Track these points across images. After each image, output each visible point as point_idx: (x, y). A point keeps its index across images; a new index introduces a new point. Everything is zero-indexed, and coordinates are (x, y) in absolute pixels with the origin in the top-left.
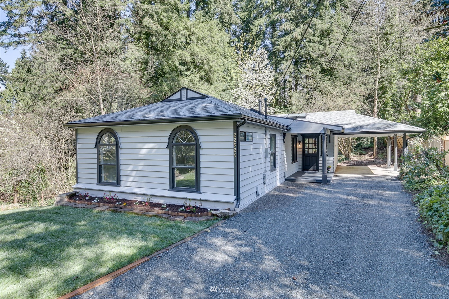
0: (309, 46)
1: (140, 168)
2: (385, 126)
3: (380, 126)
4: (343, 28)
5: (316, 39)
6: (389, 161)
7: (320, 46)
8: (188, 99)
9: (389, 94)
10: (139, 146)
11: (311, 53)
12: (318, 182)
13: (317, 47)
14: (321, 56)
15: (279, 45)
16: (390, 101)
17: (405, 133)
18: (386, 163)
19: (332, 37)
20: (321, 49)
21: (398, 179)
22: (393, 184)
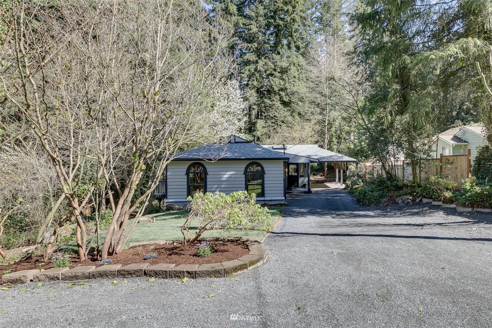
0: (272, 80)
1: (223, 186)
2: (337, 158)
3: (334, 157)
4: (297, 66)
5: (277, 74)
6: (337, 179)
7: (281, 81)
8: (236, 142)
9: (333, 129)
10: (223, 173)
11: (274, 86)
12: (305, 192)
13: (278, 81)
14: (282, 90)
15: (244, 73)
16: (334, 134)
17: (347, 162)
18: (335, 181)
19: (290, 75)
20: (282, 84)
21: (345, 189)
22: (343, 191)
